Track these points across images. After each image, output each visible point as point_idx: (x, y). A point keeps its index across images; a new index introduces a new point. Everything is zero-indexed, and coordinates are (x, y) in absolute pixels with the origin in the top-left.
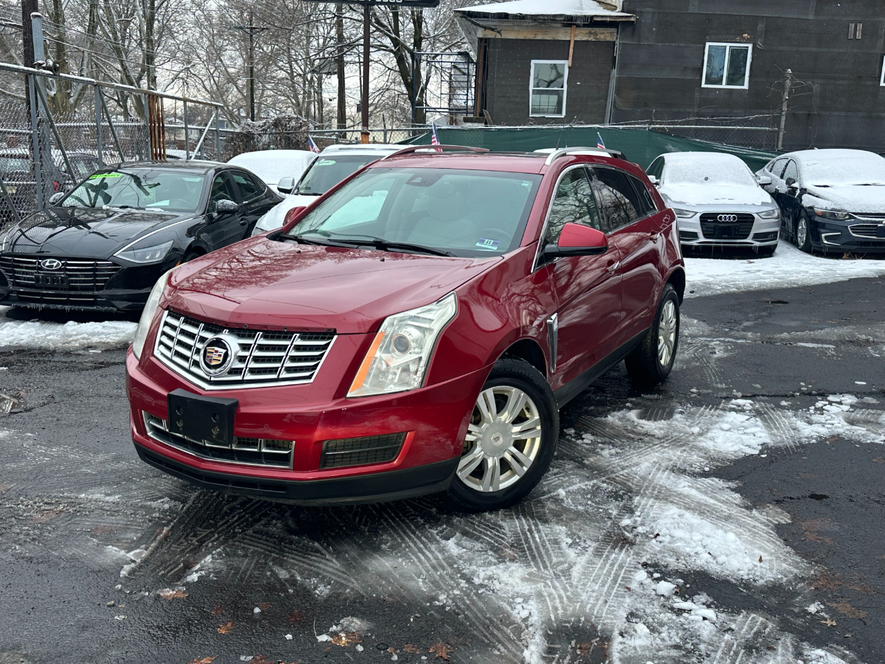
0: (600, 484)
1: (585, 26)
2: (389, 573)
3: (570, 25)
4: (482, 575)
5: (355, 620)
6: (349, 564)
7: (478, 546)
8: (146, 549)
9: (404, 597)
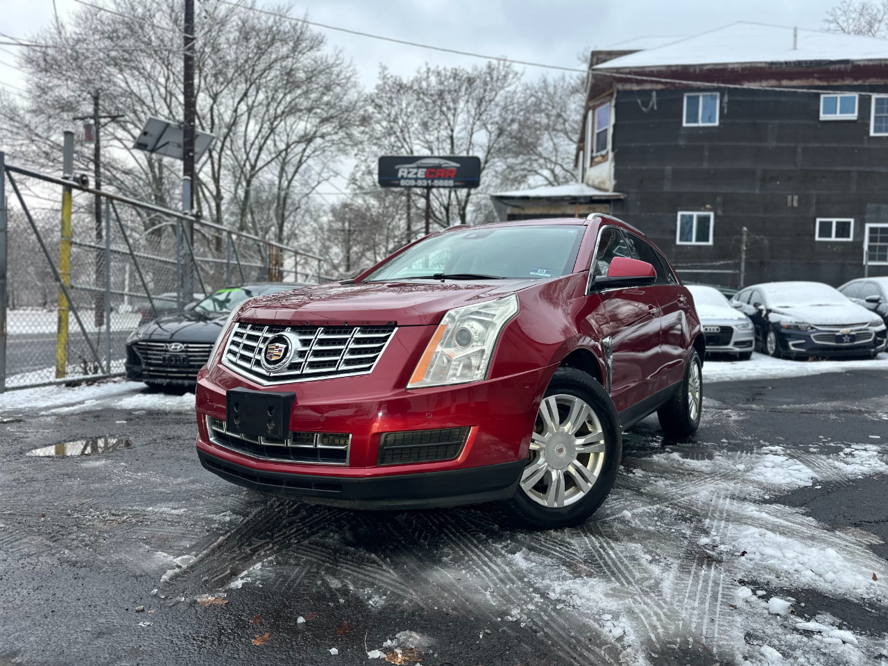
0: (663, 508)
1: (586, 203)
2: (452, 585)
3: (574, 203)
4: (558, 589)
5: (414, 634)
6: (407, 576)
7: (548, 561)
8: (196, 556)
9: (470, 611)
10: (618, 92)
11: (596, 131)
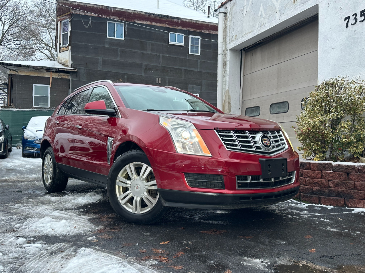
1: (56, 72)
3: (50, 71)
10: (73, 14)
11: (62, 34)
